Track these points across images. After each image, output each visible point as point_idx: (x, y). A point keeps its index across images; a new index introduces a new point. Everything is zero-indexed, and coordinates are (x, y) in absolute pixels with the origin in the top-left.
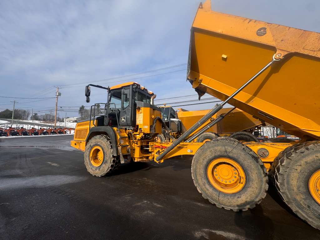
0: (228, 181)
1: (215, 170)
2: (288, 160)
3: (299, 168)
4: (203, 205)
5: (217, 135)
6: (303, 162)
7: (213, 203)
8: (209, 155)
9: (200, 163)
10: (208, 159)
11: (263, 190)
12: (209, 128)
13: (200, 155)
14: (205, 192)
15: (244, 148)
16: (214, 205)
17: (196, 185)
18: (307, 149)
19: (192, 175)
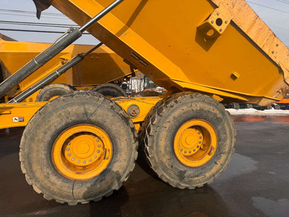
0: (87, 160)
1: (68, 146)
2: (159, 117)
3: (168, 125)
4: (44, 212)
5: (74, 88)
6: (171, 118)
7: (62, 202)
8: (56, 122)
9: (38, 140)
10: (54, 130)
12: (57, 76)
13: (38, 126)
14: (49, 189)
15: (112, 106)
16: (66, 204)
17: (30, 182)
18: (176, 102)
19: (22, 166)
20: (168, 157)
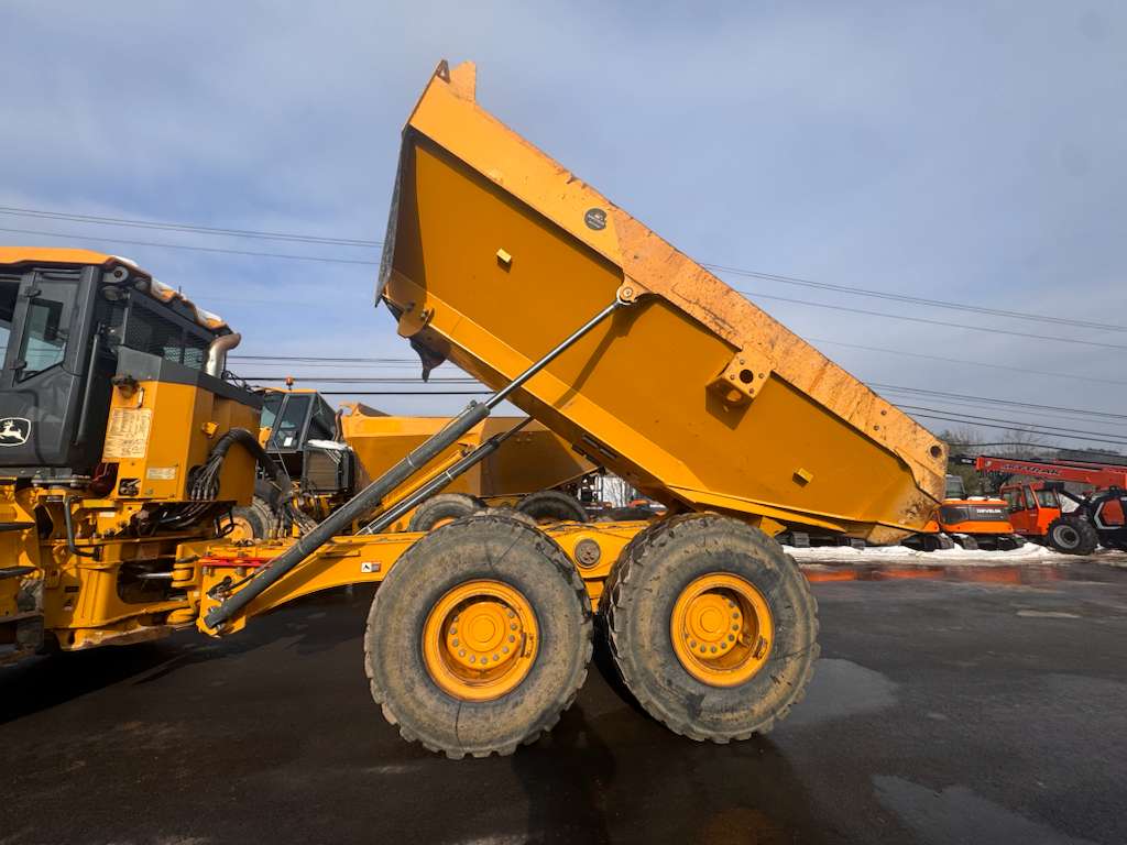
0: (490, 656)
1: (454, 625)
2: (637, 568)
3: (655, 586)
4: (399, 769)
5: (480, 503)
6: (662, 570)
7: (435, 750)
8: (434, 575)
9: (401, 609)
10: (429, 590)
11: (580, 663)
12: (449, 481)
13: (403, 581)
14: (410, 716)
15: (538, 544)
16: (442, 753)
17: (377, 698)
18: (672, 535)
19: (367, 660)
20: (659, 659)
